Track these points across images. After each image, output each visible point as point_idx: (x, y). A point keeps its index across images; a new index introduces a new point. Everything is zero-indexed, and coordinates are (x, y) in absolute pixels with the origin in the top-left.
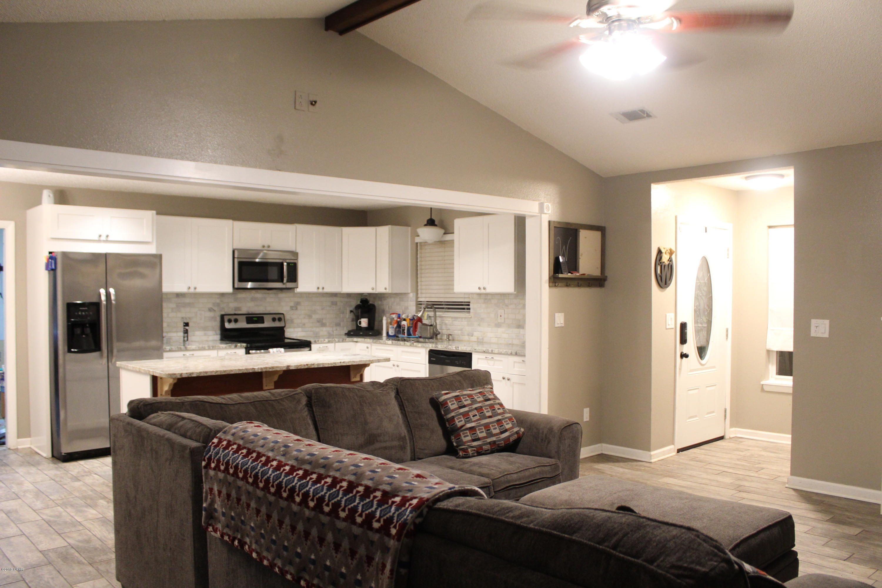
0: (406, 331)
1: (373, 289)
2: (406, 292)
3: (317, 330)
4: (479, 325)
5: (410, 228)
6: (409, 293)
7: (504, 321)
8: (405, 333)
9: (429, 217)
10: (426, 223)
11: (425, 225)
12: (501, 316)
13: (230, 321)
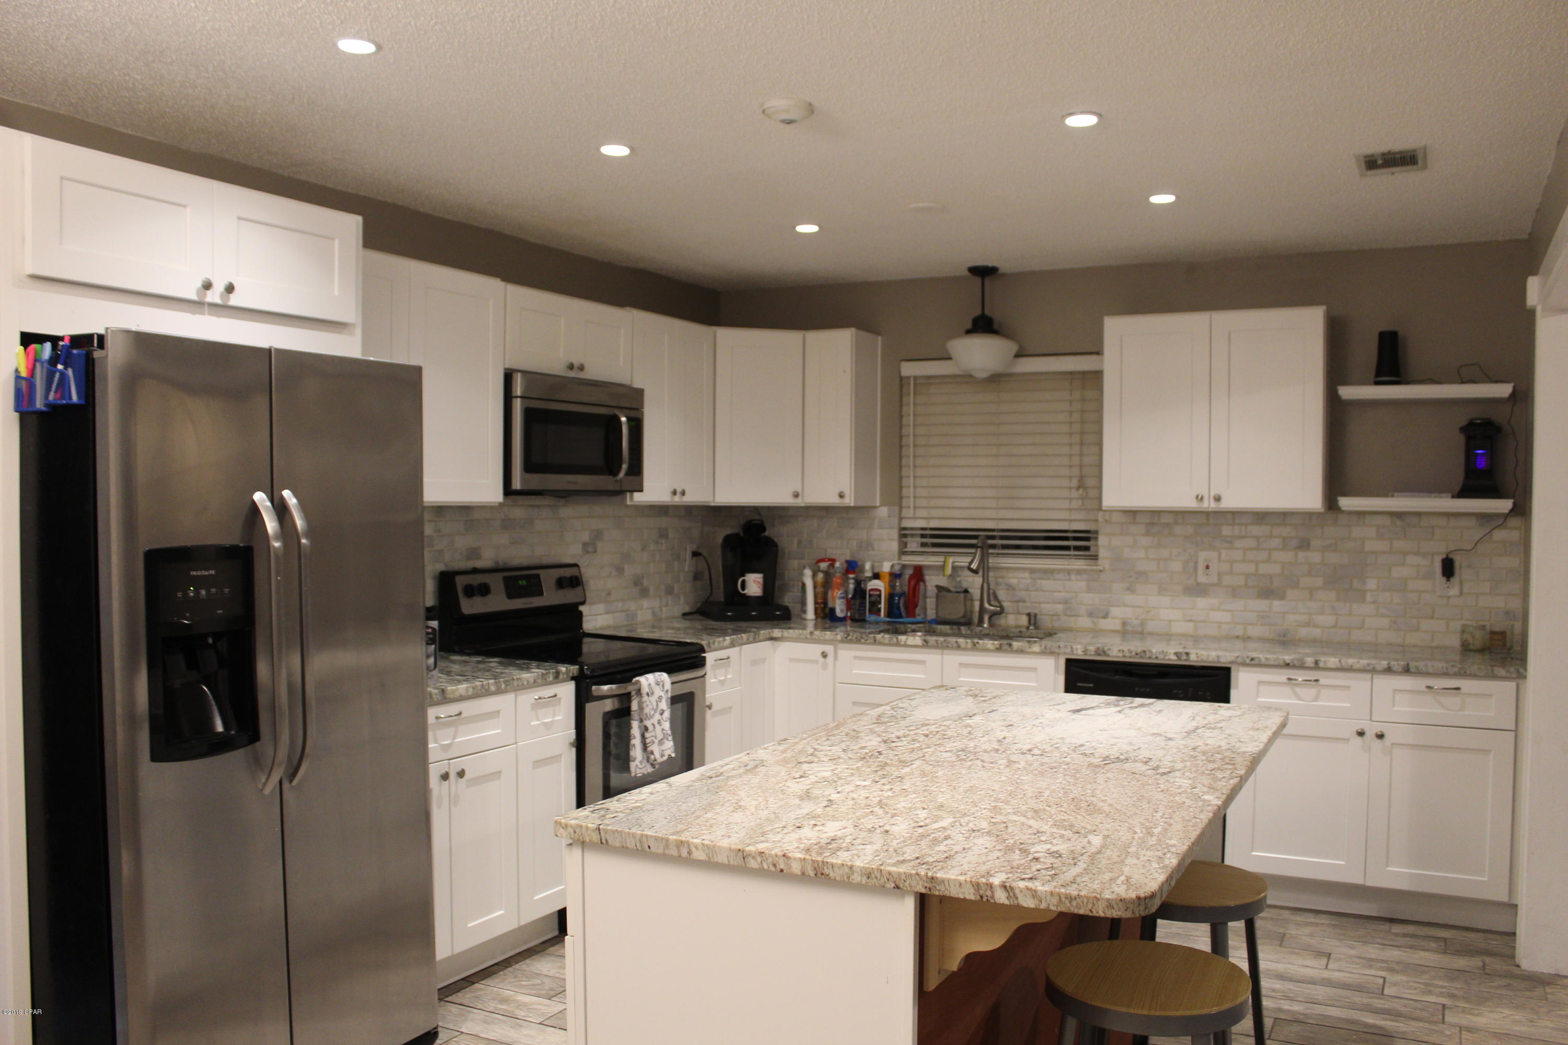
0: (882, 606)
1: (796, 495)
2: (869, 504)
3: (632, 606)
4: (1130, 589)
5: (880, 338)
6: (875, 507)
7: (1220, 580)
8: (879, 610)
9: (977, 312)
10: (969, 326)
11: (969, 332)
12: (1208, 567)
13: (470, 591)
